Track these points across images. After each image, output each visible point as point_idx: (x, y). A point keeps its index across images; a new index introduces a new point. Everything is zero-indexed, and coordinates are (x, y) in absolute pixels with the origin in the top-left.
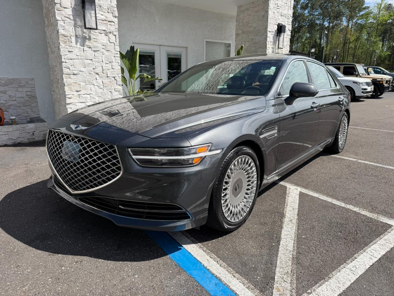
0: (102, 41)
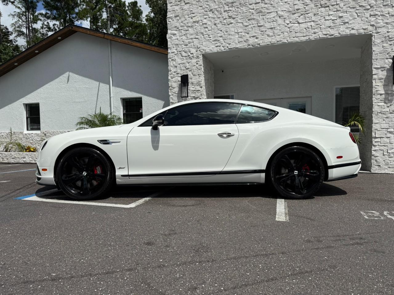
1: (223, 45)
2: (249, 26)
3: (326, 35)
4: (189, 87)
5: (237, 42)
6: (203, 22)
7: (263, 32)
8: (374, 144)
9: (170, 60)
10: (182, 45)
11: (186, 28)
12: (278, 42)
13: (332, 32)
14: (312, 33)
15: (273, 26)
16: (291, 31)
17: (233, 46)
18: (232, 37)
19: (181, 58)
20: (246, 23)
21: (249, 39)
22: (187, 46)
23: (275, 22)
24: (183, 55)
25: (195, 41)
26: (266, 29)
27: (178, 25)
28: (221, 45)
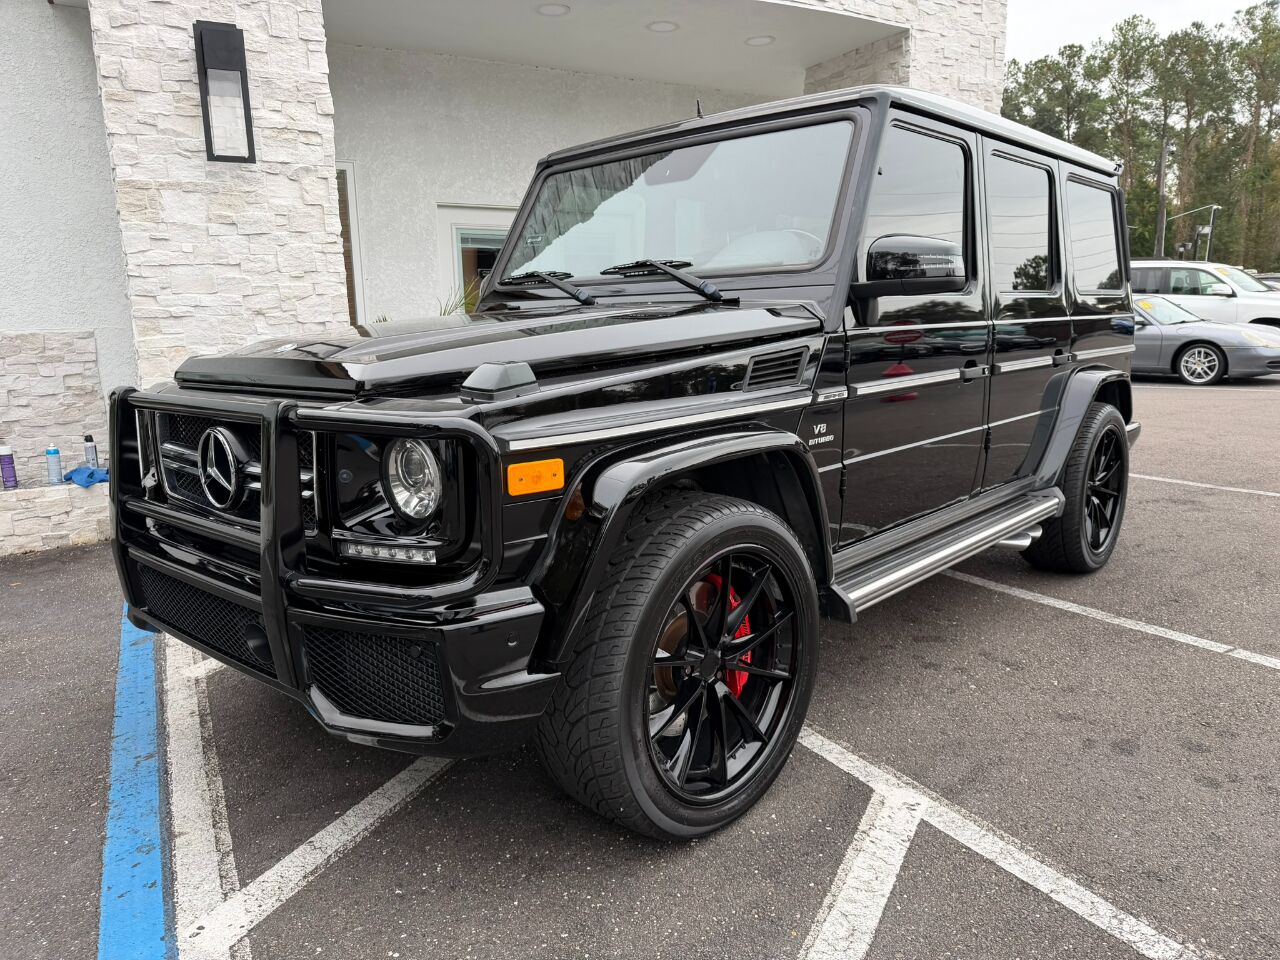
0: (276, 201)
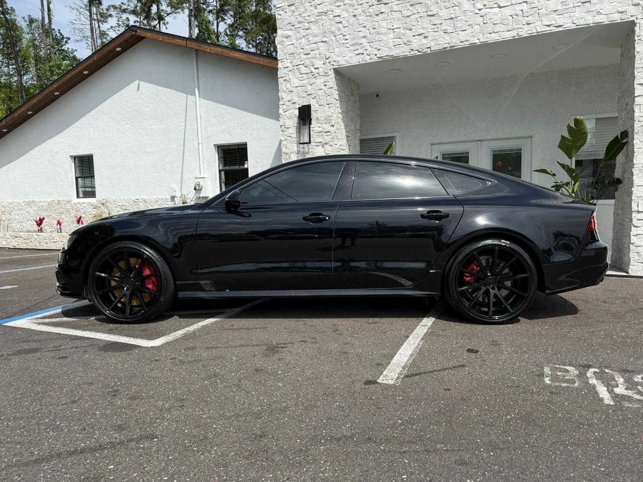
1: (368, 52)
2: (412, 17)
3: (549, 26)
4: (311, 126)
5: (391, 45)
6: (334, 13)
7: (435, 27)
8: (636, 225)
9: (280, 80)
10: (301, 55)
11: (306, 24)
12: (461, 42)
13: (560, 20)
14: (524, 25)
15: (453, 16)
16: (485, 22)
17: (385, 52)
18: (384, 38)
19: (300, 76)
20: (407, 12)
21: (412, 39)
22: (309, 56)
23: (457, 8)
24: (302, 72)
25: (321, 47)
26: (441, 21)
27: (293, 20)
28: (365, 52)
